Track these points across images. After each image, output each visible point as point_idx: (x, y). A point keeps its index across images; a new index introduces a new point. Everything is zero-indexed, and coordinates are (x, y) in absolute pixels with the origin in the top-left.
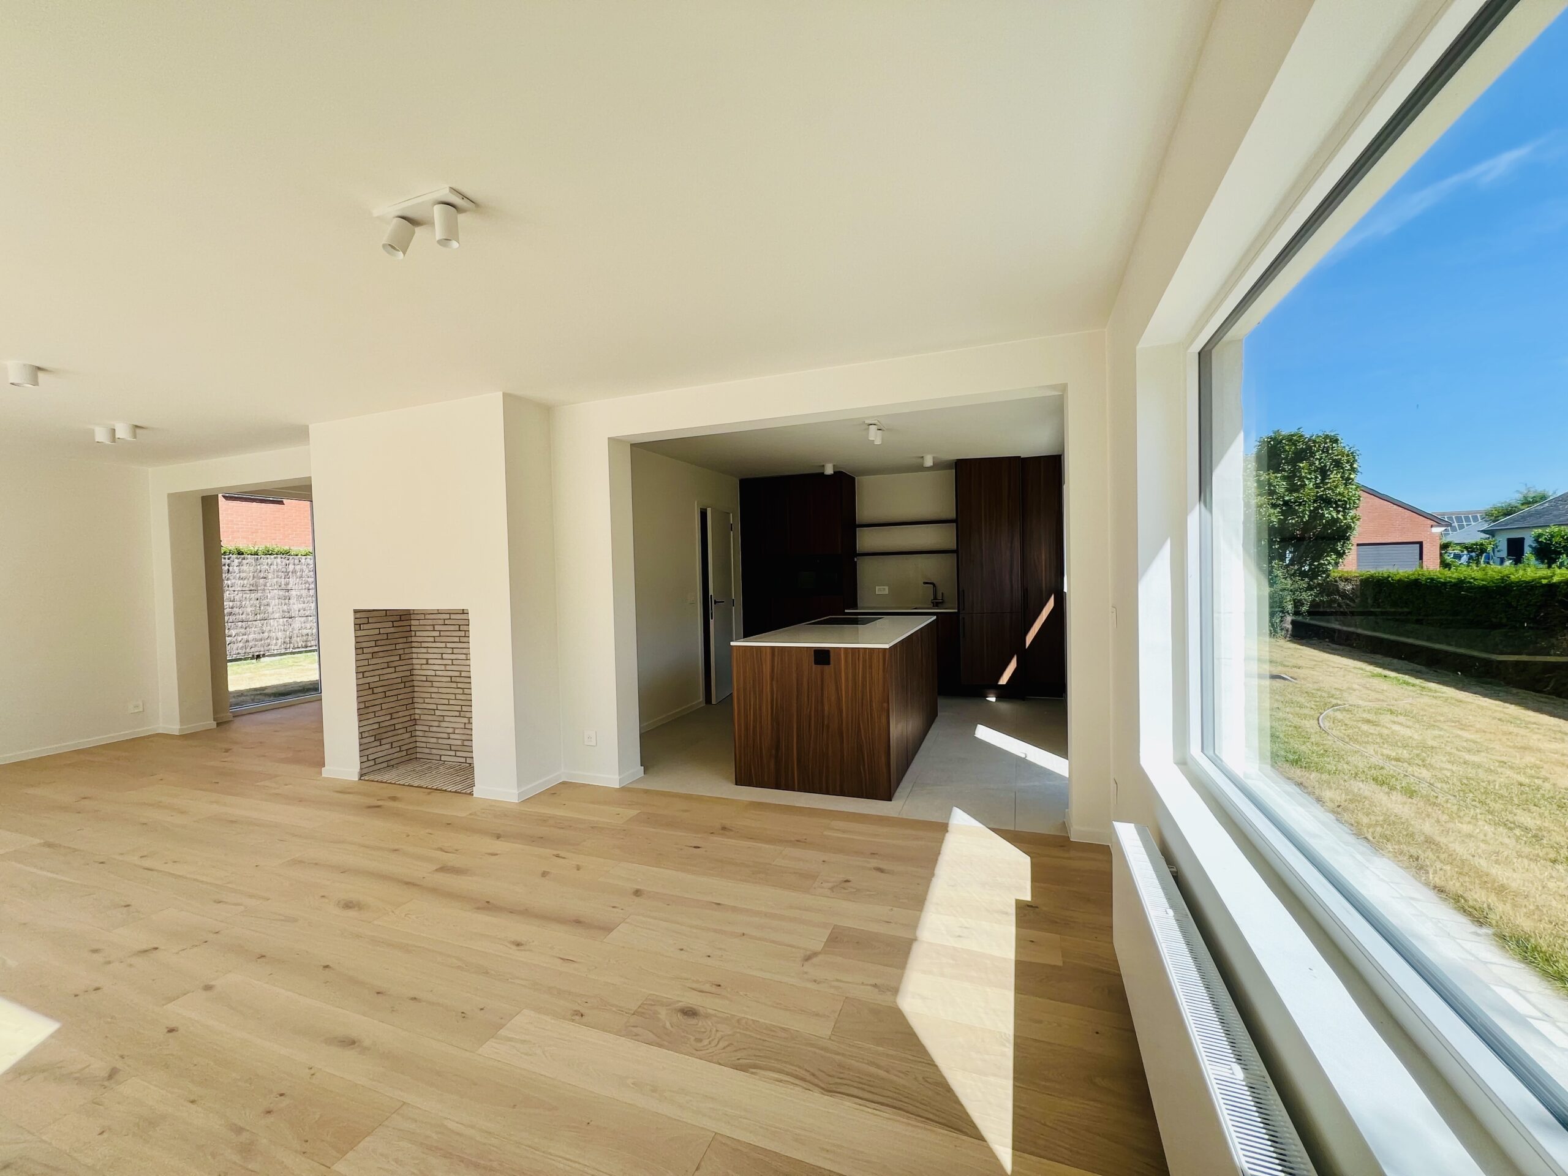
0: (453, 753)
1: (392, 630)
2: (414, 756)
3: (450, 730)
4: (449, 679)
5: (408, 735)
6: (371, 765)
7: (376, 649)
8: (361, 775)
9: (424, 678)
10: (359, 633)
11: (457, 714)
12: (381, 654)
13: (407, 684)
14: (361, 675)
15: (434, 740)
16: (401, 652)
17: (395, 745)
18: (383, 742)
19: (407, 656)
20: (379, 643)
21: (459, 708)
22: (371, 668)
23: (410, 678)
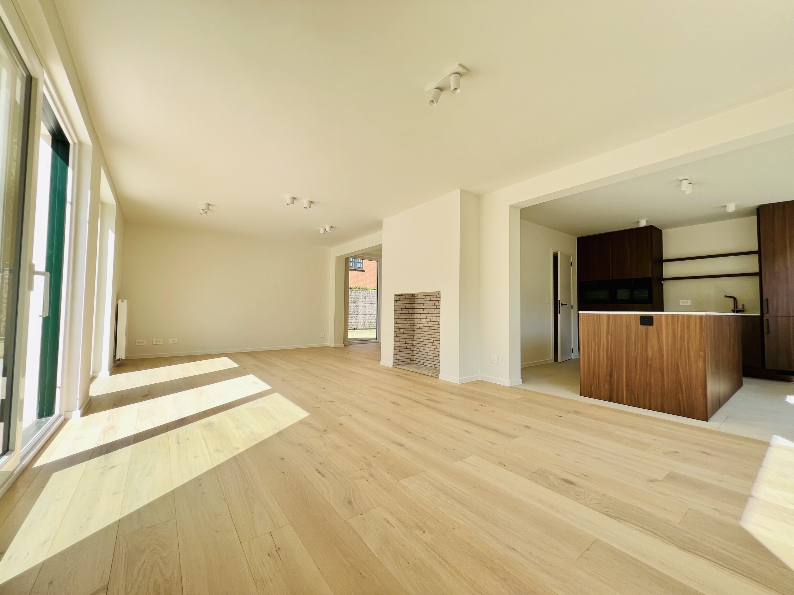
0: (429, 362)
1: (408, 305)
2: (413, 362)
3: (428, 351)
4: (429, 328)
5: (411, 352)
6: (398, 362)
7: (401, 312)
8: (394, 365)
9: (419, 327)
10: (396, 304)
11: (432, 344)
12: (403, 315)
13: (412, 330)
14: (395, 322)
15: (421, 355)
16: (410, 315)
17: (406, 355)
18: (402, 353)
19: (412, 317)
20: (403, 310)
21: (432, 341)
22: (399, 320)
23: (413, 327)
